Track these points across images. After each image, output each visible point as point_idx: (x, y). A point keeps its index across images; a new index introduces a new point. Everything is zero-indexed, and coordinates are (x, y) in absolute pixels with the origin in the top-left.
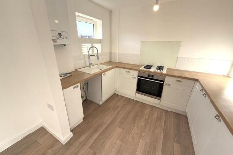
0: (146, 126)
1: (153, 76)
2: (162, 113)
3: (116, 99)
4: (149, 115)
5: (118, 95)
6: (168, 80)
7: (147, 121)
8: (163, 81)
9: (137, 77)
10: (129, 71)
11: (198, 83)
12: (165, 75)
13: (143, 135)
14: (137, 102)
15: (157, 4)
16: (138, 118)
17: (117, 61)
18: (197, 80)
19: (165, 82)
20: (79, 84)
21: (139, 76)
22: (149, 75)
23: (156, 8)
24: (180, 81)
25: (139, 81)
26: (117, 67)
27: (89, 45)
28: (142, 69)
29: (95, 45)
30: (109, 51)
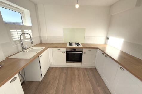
0: (80, 84)
1: (76, 50)
2: (84, 70)
3: (53, 71)
4: (79, 75)
5: (53, 68)
6: (84, 51)
7: (79, 80)
8: (82, 52)
9: (65, 52)
10: (59, 49)
11: (99, 50)
12: (82, 48)
13: (81, 92)
14: (68, 68)
15: (77, 3)
16: (73, 80)
17: (47, 42)
18: (98, 48)
19: (83, 52)
20: (17, 75)
21: (67, 51)
22: (73, 50)
23: (77, 6)
24: (90, 50)
25: (67, 54)
26: (49, 47)
27: (20, 32)
28: (68, 46)
29: (26, 31)
30: (38, 36)
